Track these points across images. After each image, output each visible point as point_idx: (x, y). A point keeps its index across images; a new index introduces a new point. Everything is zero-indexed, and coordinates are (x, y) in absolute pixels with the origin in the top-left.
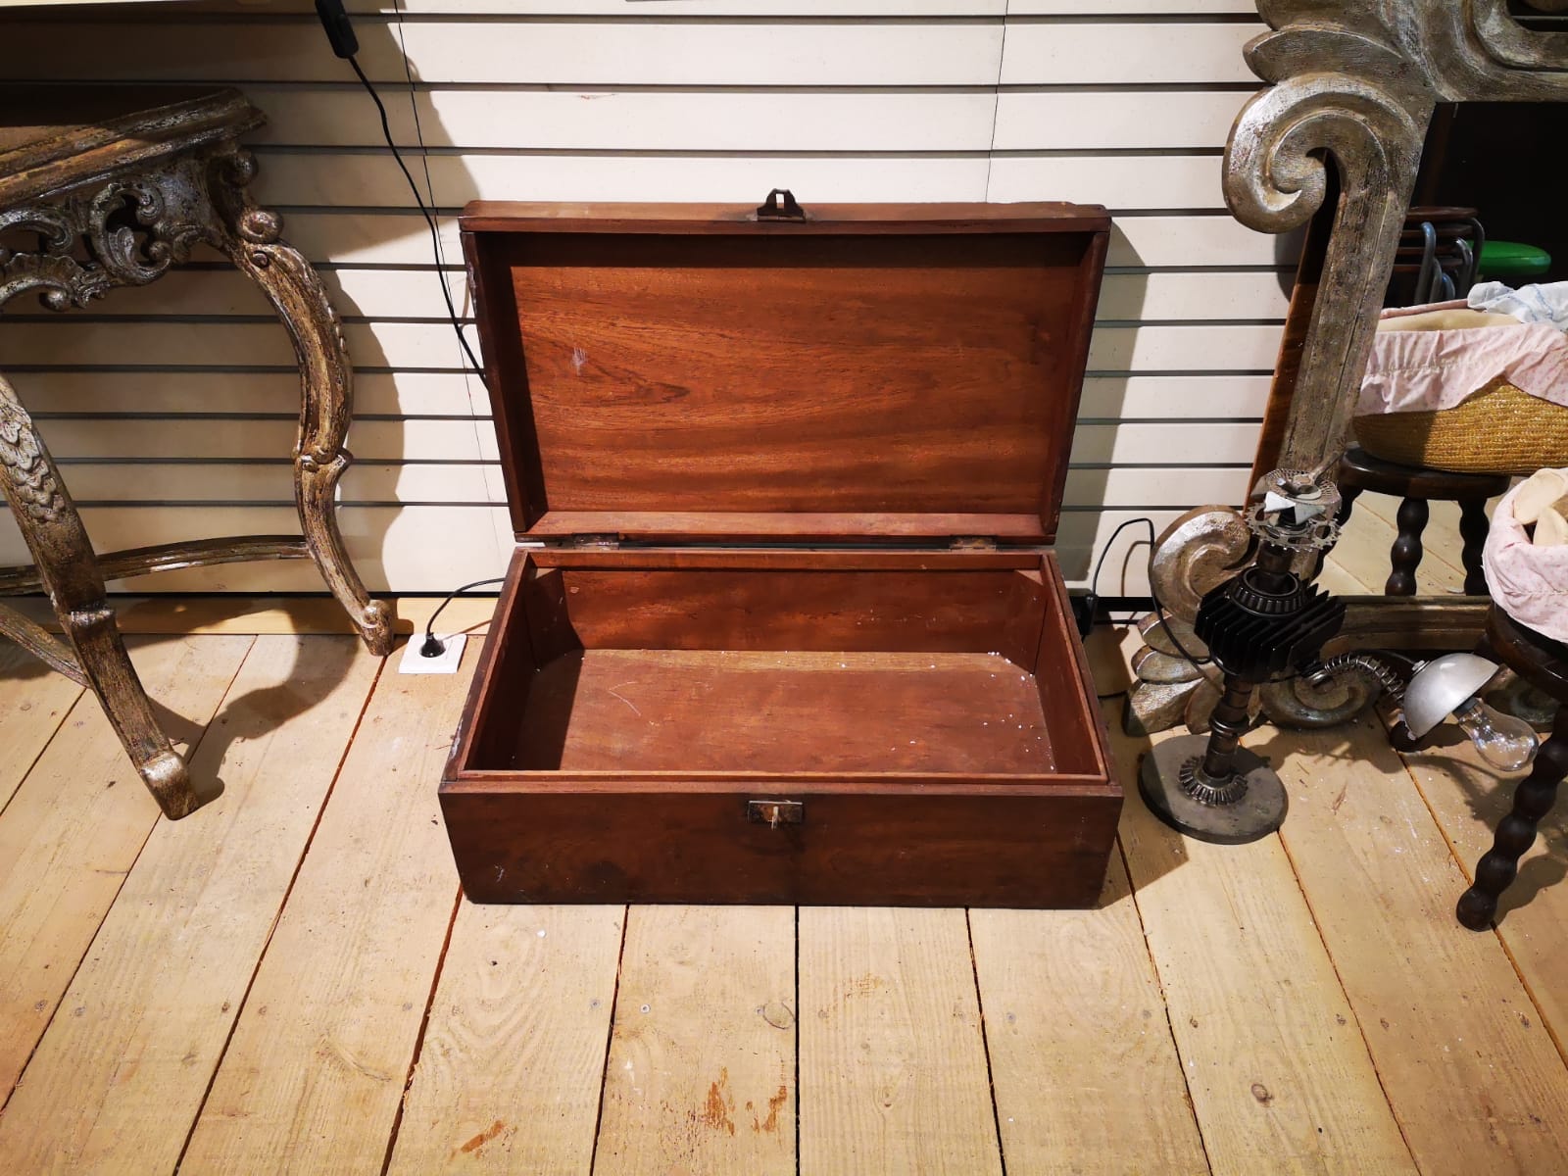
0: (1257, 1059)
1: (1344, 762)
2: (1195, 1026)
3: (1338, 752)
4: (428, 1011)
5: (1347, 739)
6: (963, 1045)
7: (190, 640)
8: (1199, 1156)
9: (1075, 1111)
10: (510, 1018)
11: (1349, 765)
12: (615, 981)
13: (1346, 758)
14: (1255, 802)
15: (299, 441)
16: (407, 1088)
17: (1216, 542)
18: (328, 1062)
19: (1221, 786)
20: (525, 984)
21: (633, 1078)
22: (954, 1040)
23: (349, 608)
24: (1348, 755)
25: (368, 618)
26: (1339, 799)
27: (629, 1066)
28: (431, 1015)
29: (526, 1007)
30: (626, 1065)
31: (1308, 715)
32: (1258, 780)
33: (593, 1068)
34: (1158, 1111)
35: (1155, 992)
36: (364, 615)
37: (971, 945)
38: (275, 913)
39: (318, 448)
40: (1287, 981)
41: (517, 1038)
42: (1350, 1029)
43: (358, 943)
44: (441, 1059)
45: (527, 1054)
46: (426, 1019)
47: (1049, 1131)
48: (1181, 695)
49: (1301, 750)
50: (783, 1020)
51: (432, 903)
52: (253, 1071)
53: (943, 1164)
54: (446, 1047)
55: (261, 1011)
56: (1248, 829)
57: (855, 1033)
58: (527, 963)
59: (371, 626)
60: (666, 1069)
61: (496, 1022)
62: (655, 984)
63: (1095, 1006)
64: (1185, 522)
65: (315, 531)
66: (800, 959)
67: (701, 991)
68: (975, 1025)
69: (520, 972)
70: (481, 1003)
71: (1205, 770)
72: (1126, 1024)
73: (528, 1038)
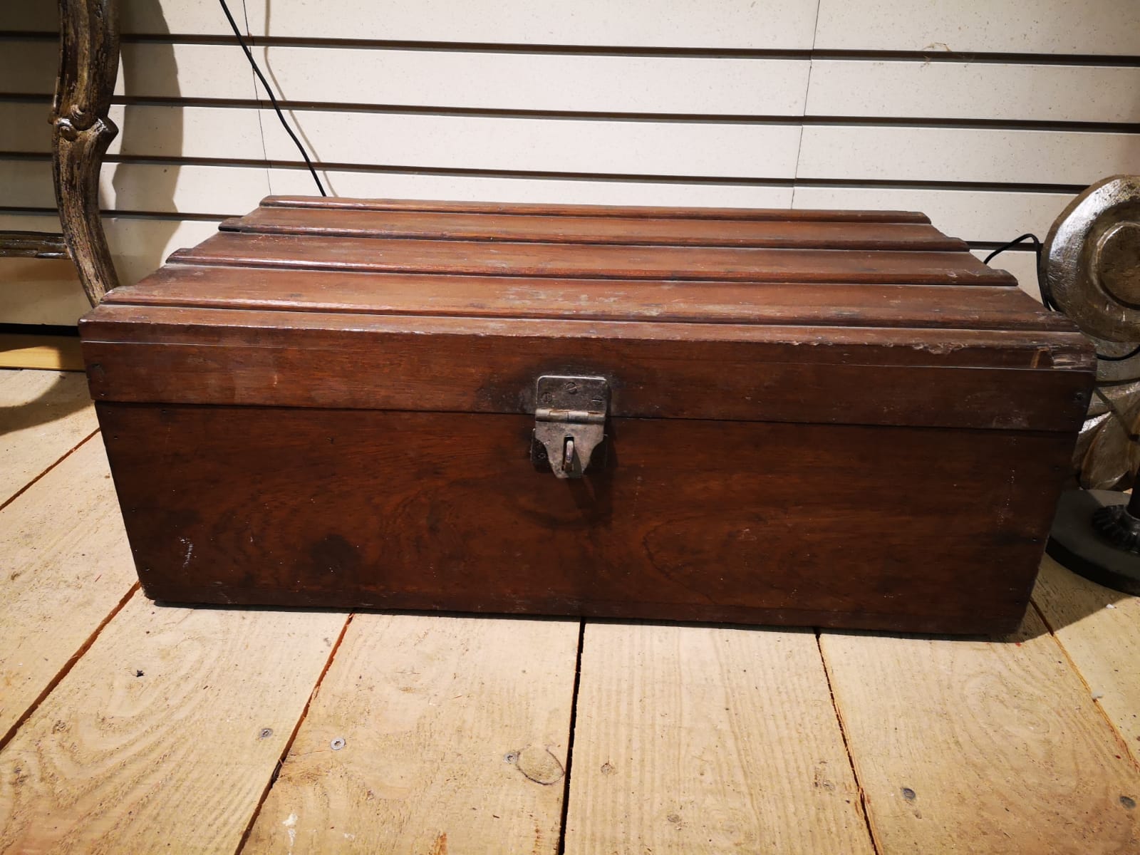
4: (20, 723)
6: (834, 829)
10: (132, 743)
12: (304, 706)
15: (56, 98)
17: (1132, 217)
20: (172, 702)
21: (292, 840)
27: (290, 821)
28: (20, 731)
29: (163, 730)
30: (287, 818)
33: (232, 820)
37: (833, 697)
39: (76, 106)
45: (140, 792)
50: (544, 772)
51: (88, 603)
54: (23, 773)
57: (657, 800)
58: (186, 678)
60: (348, 830)
61: (112, 747)
62: (361, 714)
63: (1040, 785)
64: (1096, 190)
65: (74, 220)
66: (579, 696)
67: (427, 727)
68: (852, 801)
69: (172, 688)
70: (100, 720)
71: (1128, 511)
72: (1097, 812)
73: (149, 771)
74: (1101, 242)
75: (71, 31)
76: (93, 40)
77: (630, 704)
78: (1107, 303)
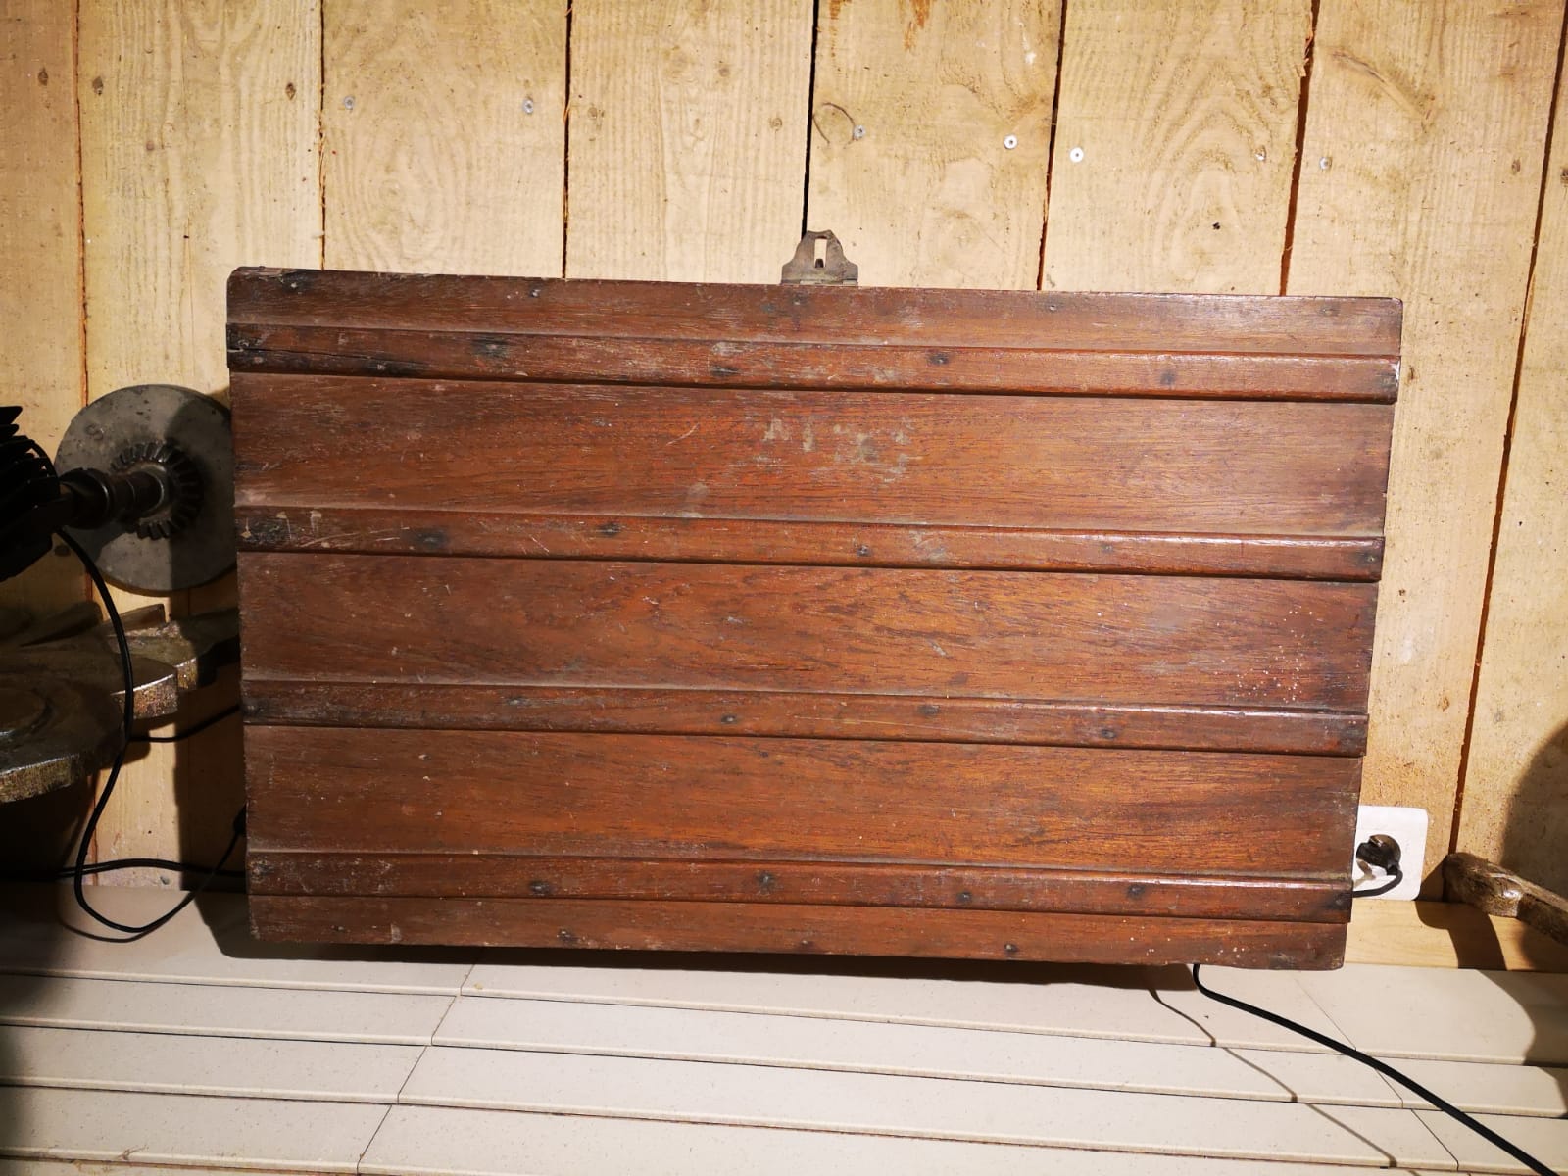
0: (223, 34)
2: (290, 85)
4: (1299, 156)
10: (1189, 138)
12: (1052, 190)
16: (1311, 45)
18: (1417, 85)
19: (142, 471)
20: (1173, 191)
21: (1025, 39)
22: (608, 77)
23: (1548, 892)
25: (1514, 884)
27: (1031, 58)
28: (1294, 150)
29: (1168, 155)
30: (1034, 57)
33: (1077, 60)
35: (330, 136)
38: (1531, 328)
40: (150, 148)
41: (1178, 106)
42: (90, 71)
43: (1408, 269)
44: (1271, 81)
45: (1161, 85)
46: (1299, 144)
50: (830, 117)
52: (1509, 74)
54: (1268, 100)
55: (1517, 166)
57: (736, 92)
58: (1173, 225)
60: (984, 51)
61: (1206, 134)
62: (997, 182)
63: (414, 119)
66: (801, 216)
67: (937, 168)
69: (1180, 212)
70: (1230, 165)
72: (379, 89)
73: (1164, 108)
77: (754, 205)
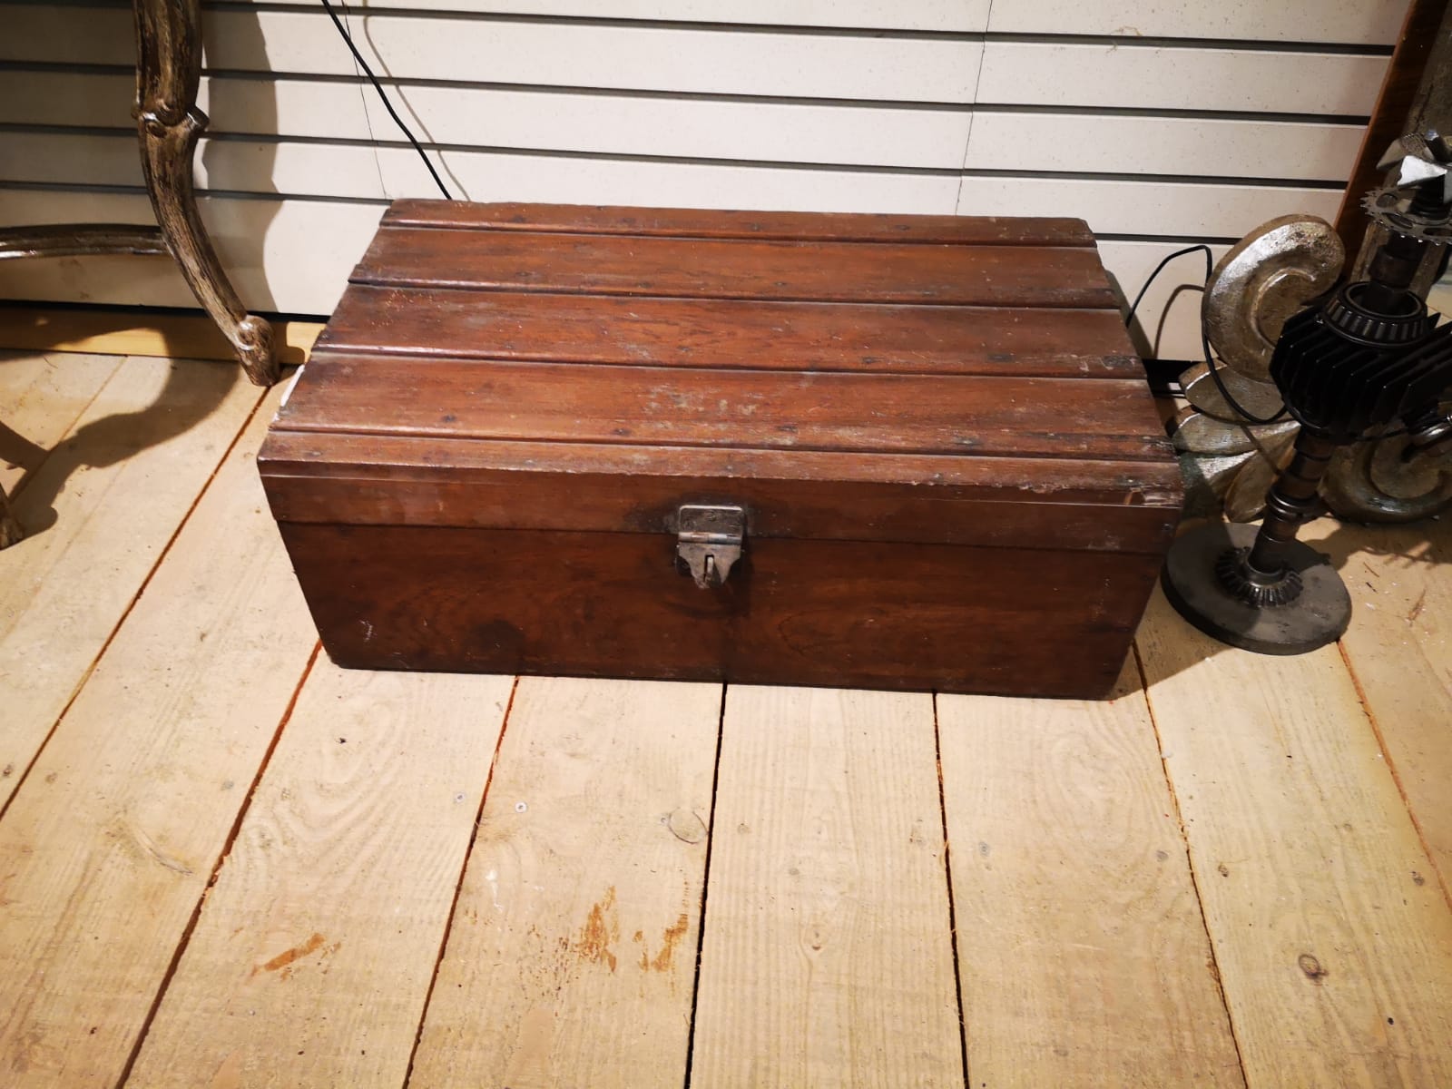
0: (1307, 921)
1: (1422, 565)
2: (1225, 875)
3: (1415, 553)
4: (252, 792)
5: (1427, 538)
6: (919, 879)
7: (52, 359)
8: (1224, 1043)
9: (1062, 973)
10: (351, 808)
11: (1428, 568)
12: (488, 771)
13: (1426, 560)
14: (1311, 605)
15: (138, 91)
16: (211, 884)
17: (1299, 265)
18: (118, 845)
19: (1269, 584)
20: (376, 768)
21: (495, 892)
22: (909, 871)
23: (220, 322)
24: (1428, 557)
25: (243, 336)
26: (1417, 608)
27: (491, 876)
28: (254, 798)
29: (374, 796)
30: (490, 875)
31: (1381, 505)
32: (1316, 579)
33: (446, 875)
34: (1173, 981)
35: (1174, 829)
36: (239, 332)
37: (938, 757)
38: (89, 665)
39: (162, 101)
40: (1348, 826)
42: (1430, 892)
43: (180, 707)
44: (259, 852)
45: (367, 853)
46: (248, 801)
47: (1025, 997)
48: (1225, 471)
49: (1369, 549)
50: (691, 832)
51: (278, 666)
52: (26, 850)
53: (884, 1030)
54: (268, 837)
55: (50, 779)
56: (1302, 637)
57: (782, 856)
58: (383, 744)
59: (247, 348)
60: (538, 883)
61: (334, 812)
62: (537, 778)
63: (1095, 841)
64: (1263, 235)
65: (171, 218)
67: (593, 791)
68: (938, 855)
69: (373, 753)
70: (319, 787)
71: (1251, 563)
72: (1134, 866)
73: (370, 834)
74: (1262, 289)
75: (148, 22)
76: (173, 33)
77: (764, 768)
78: (1264, 347)
